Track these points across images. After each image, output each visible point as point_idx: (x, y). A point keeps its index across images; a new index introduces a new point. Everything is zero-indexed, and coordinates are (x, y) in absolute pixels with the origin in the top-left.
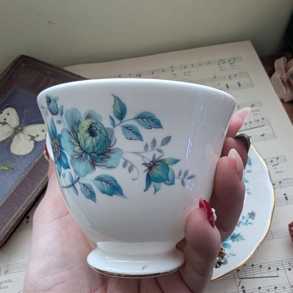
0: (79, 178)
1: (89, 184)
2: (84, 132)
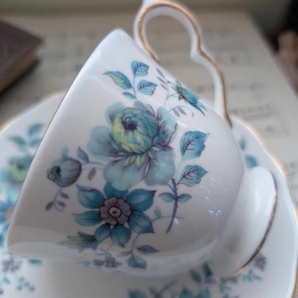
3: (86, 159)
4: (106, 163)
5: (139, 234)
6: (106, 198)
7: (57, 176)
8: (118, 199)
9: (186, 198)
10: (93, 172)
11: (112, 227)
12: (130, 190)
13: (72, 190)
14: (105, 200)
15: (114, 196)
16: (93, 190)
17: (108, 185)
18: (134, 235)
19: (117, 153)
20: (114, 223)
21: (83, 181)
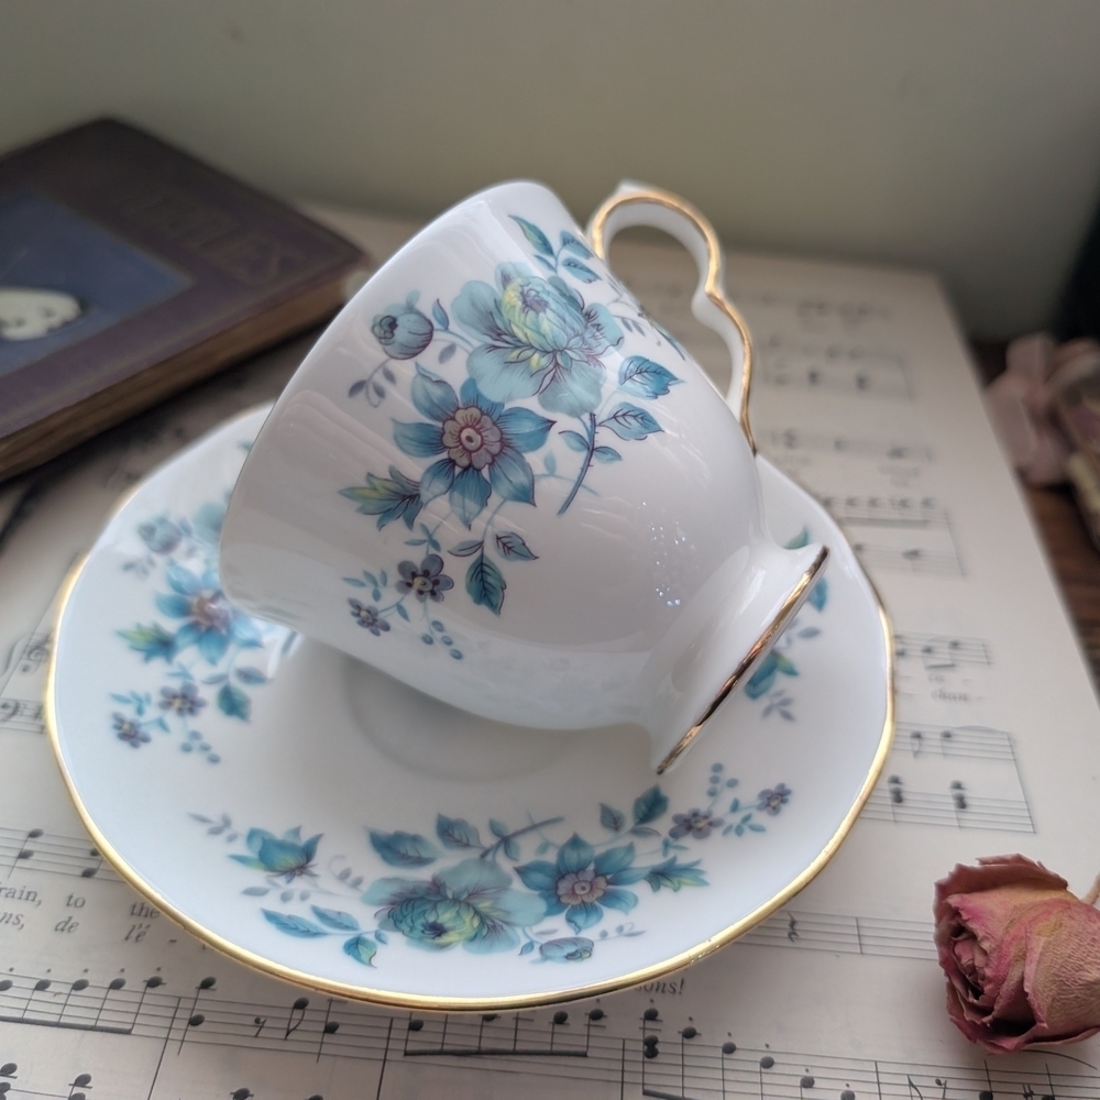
0: (592, 416)
1: (621, 404)
2: (523, 316)
3: (445, 323)
4: (477, 344)
5: (505, 500)
6: (461, 405)
7: (388, 335)
8: (482, 414)
9: (610, 456)
10: (449, 351)
11: (458, 470)
12: (508, 406)
13: (405, 369)
14: (458, 409)
15: (477, 407)
16: (440, 382)
17: (471, 384)
18: (494, 499)
19: (499, 335)
20: (464, 462)
21: (429, 358)
